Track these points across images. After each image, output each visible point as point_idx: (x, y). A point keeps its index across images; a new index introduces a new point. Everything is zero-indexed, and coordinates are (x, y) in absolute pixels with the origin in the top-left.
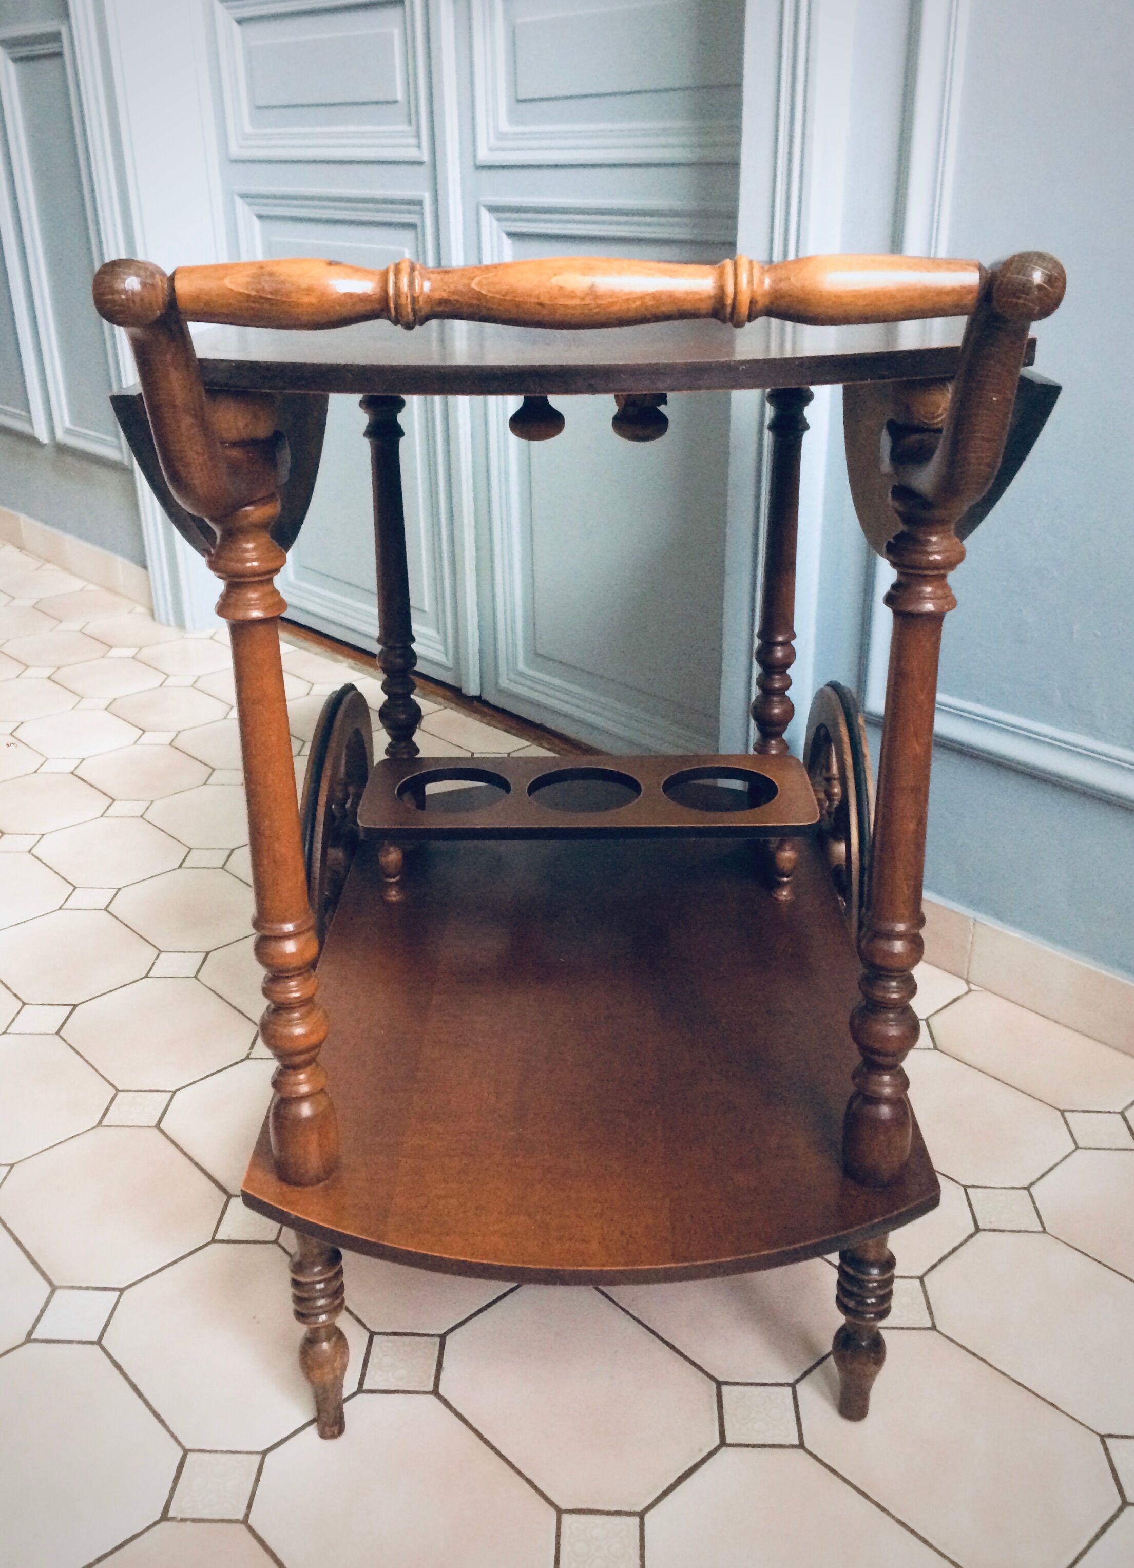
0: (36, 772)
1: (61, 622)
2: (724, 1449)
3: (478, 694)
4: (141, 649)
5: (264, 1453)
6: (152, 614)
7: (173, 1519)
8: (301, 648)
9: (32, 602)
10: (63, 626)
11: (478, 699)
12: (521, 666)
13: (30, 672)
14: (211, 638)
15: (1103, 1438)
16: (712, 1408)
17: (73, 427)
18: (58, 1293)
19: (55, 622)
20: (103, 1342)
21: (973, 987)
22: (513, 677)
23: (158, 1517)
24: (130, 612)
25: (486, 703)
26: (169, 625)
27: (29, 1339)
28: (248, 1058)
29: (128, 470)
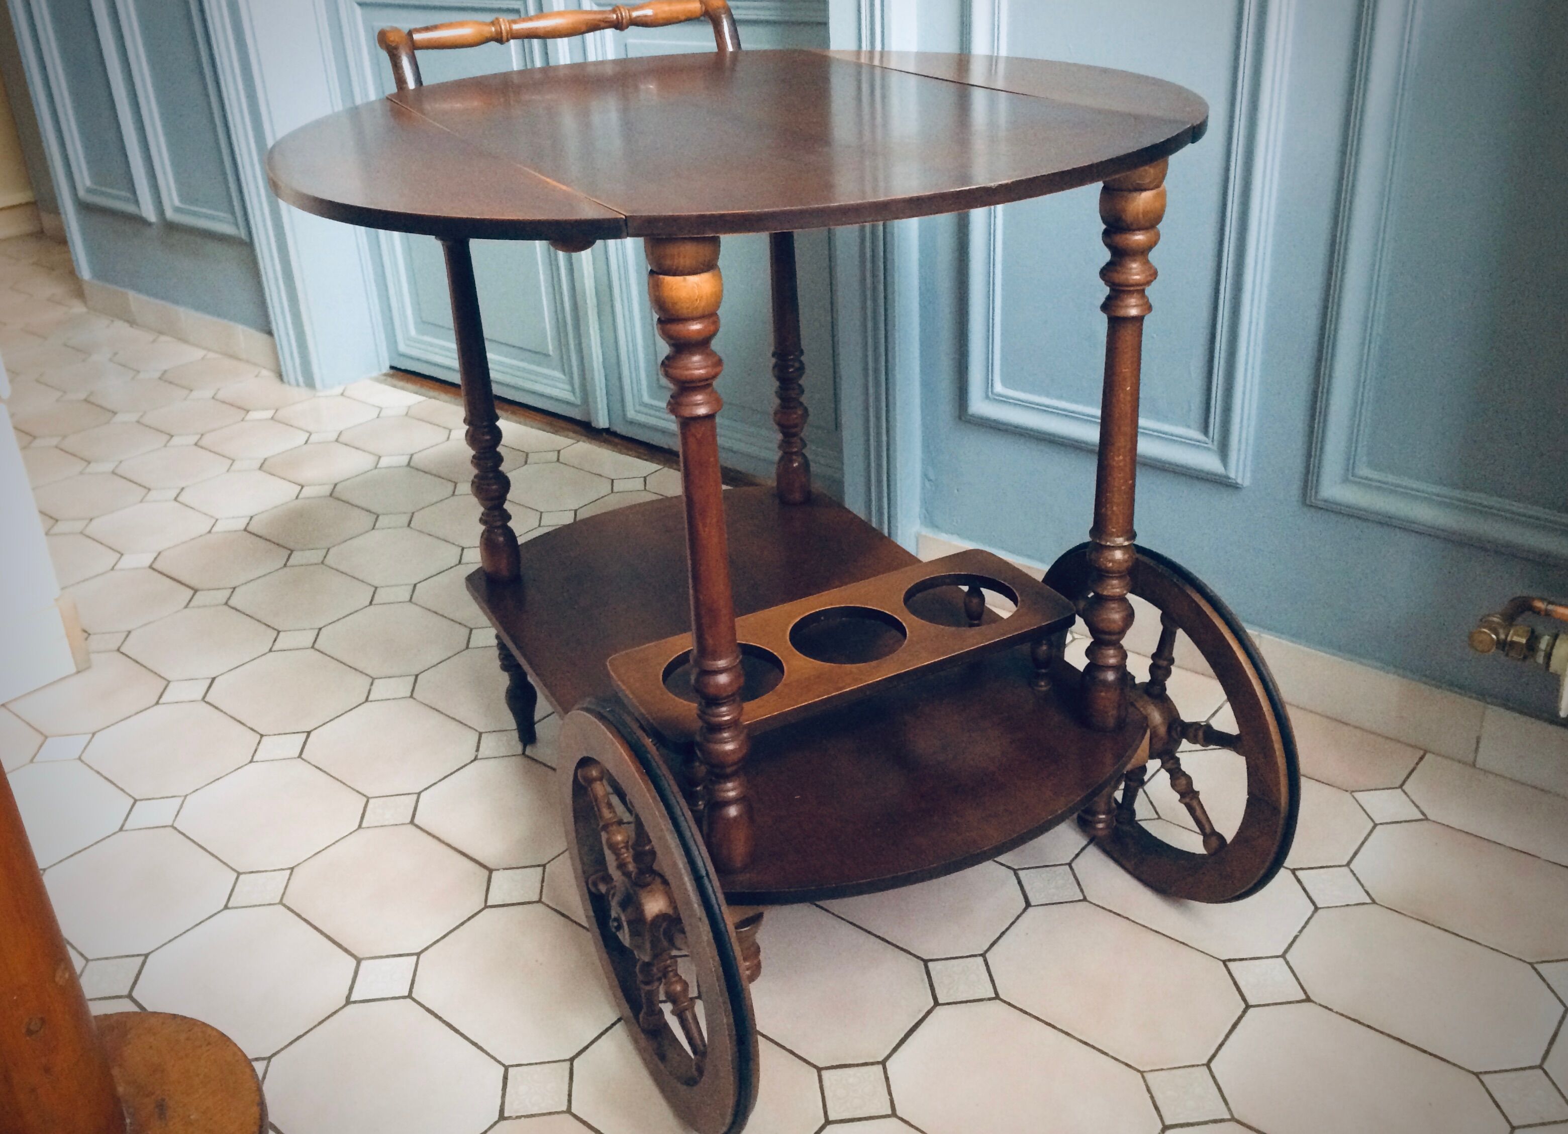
0: (210, 532)
1: (191, 390)
2: (938, 1008)
3: (606, 426)
4: (277, 410)
5: (572, 1060)
6: (280, 376)
7: (509, 1118)
8: (430, 398)
9: (158, 374)
10: (195, 394)
11: (607, 431)
12: (646, 399)
13: (176, 441)
14: (342, 394)
15: (1224, 962)
16: (923, 980)
17: (182, 206)
18: (364, 964)
19: (186, 392)
20: (414, 995)
22: (638, 408)
23: (496, 1118)
24: (257, 376)
25: (615, 434)
26: (298, 385)
27: (348, 1002)
28: (476, 759)
29: (246, 243)
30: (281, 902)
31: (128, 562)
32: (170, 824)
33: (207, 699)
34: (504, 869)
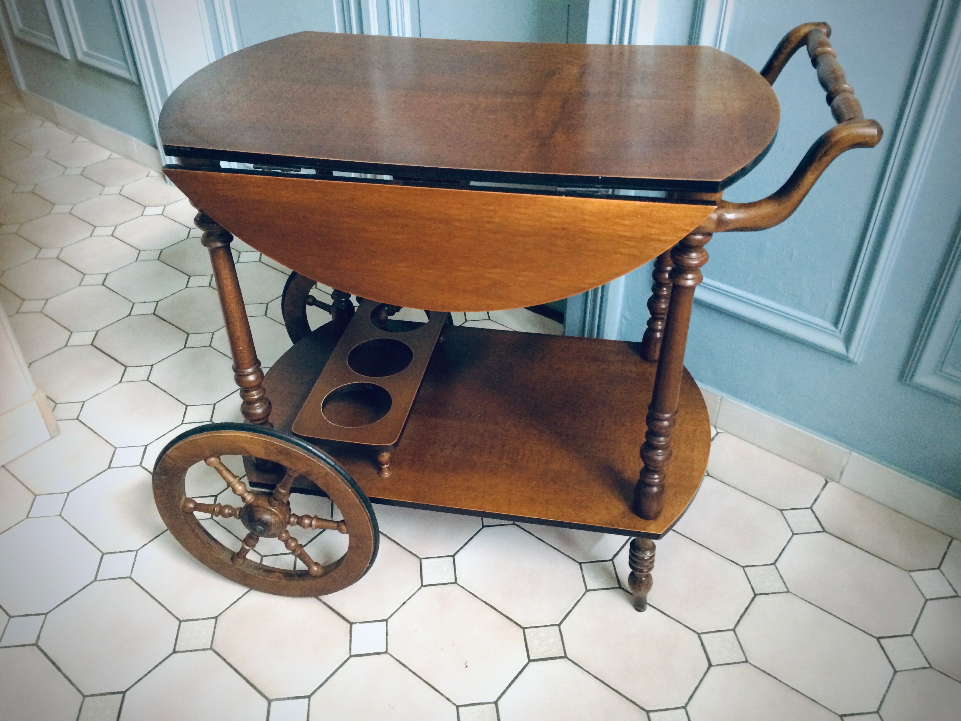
0: (130, 314)
1: (104, 186)
4: (165, 207)
9: (80, 171)
10: (107, 190)
13: (98, 231)
17: (89, 52)
18: (273, 704)
19: (101, 187)
21: (719, 431)
29: (137, 85)
30: (211, 649)
31: (76, 339)
32: (129, 576)
33: (143, 465)
34: (360, 623)
